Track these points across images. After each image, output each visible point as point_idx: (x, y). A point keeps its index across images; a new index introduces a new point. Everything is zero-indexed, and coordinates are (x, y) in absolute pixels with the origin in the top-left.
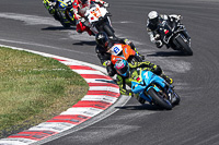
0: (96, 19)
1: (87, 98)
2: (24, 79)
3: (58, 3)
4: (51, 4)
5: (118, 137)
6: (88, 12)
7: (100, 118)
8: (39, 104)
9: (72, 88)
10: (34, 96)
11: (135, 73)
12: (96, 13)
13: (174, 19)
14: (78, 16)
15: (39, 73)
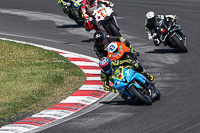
0: (102, 18)
1: (85, 87)
2: (27, 70)
4: (65, 3)
6: (95, 11)
7: (96, 106)
9: (71, 78)
10: (36, 86)
11: (117, 71)
12: (103, 12)
13: (170, 18)
14: (86, 15)
15: (41, 64)
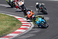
0: (21, 5)
1: (22, 27)
3: (10, 1)
4: (8, 1)
5: (30, 38)
6: (19, 3)
7: (25, 32)
8: (9, 28)
10: (8, 26)
11: (37, 19)
12: (21, 3)
14: (16, 4)
